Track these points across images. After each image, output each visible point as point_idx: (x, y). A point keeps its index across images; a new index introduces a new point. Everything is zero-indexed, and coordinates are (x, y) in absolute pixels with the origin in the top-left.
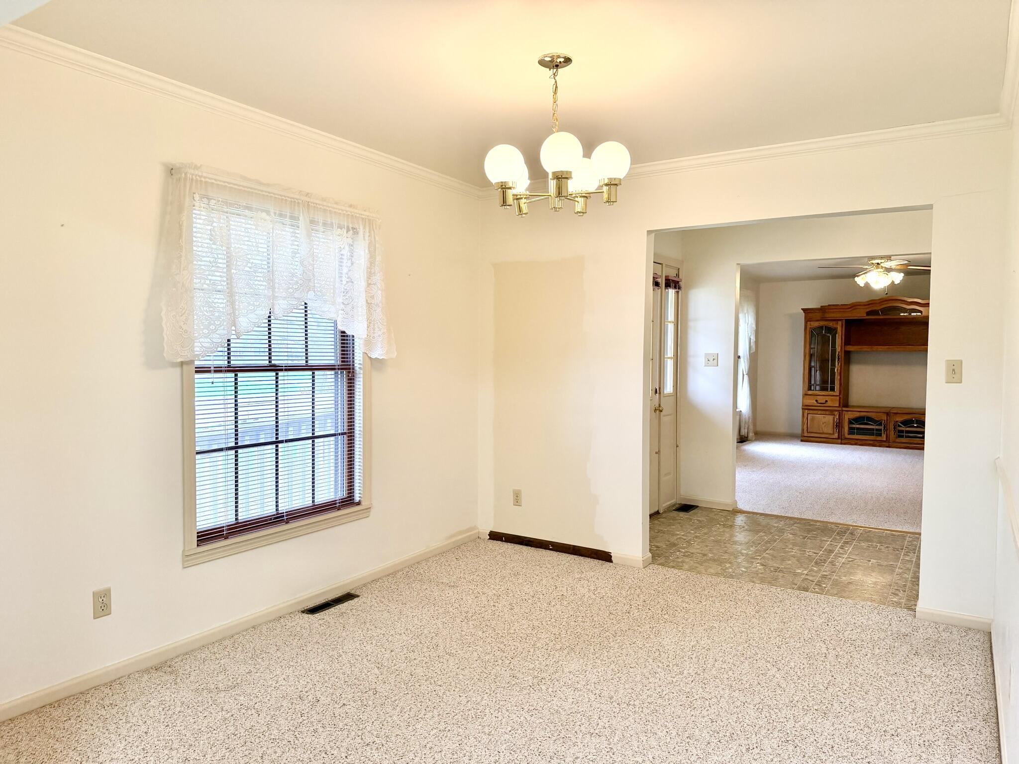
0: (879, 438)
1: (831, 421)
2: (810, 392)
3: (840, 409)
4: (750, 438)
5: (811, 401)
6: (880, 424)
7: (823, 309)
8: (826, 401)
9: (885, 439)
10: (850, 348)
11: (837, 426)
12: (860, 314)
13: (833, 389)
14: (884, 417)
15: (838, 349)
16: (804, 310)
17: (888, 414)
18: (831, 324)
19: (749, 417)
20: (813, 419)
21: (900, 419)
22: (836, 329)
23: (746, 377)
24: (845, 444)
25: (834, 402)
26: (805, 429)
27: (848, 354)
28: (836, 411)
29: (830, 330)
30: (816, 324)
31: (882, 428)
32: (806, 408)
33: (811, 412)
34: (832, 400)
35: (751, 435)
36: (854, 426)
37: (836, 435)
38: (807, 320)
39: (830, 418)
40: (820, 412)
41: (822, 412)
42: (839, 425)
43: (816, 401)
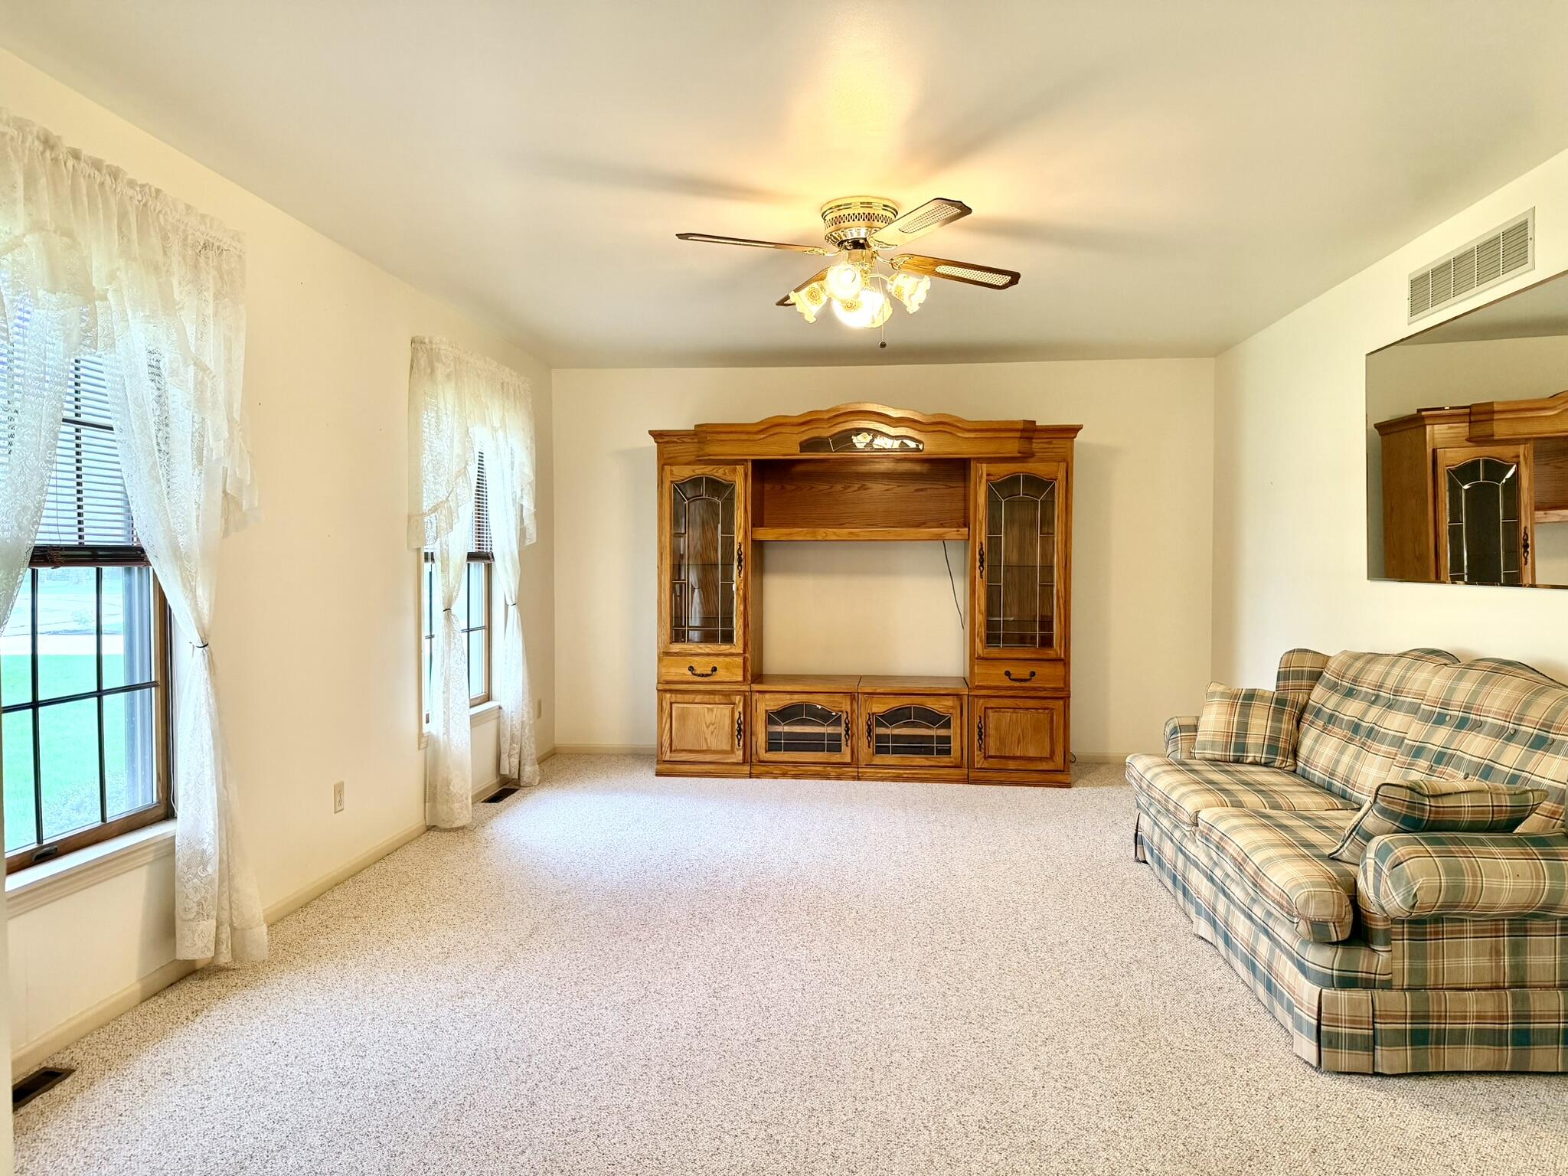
0: (836, 757)
1: (727, 721)
2: (676, 648)
3: (746, 688)
4: (526, 778)
5: (679, 671)
6: (837, 722)
7: (702, 434)
8: (714, 669)
9: (848, 760)
10: (765, 534)
11: (739, 731)
12: (786, 447)
13: (728, 638)
14: (846, 706)
15: (739, 537)
16: (657, 435)
17: (853, 696)
18: (720, 473)
19: (523, 722)
20: (683, 717)
21: (880, 707)
22: (730, 486)
23: (512, 610)
24: (758, 776)
25: (731, 672)
26: (666, 744)
27: (759, 546)
28: (738, 692)
29: (719, 488)
30: (685, 472)
31: (841, 730)
32: (667, 688)
33: (680, 697)
34: (727, 667)
35: (530, 770)
36: (778, 729)
37: (738, 756)
38: (665, 462)
39: (726, 710)
40: (699, 698)
41: (707, 698)
42: (742, 730)
43: (691, 669)
